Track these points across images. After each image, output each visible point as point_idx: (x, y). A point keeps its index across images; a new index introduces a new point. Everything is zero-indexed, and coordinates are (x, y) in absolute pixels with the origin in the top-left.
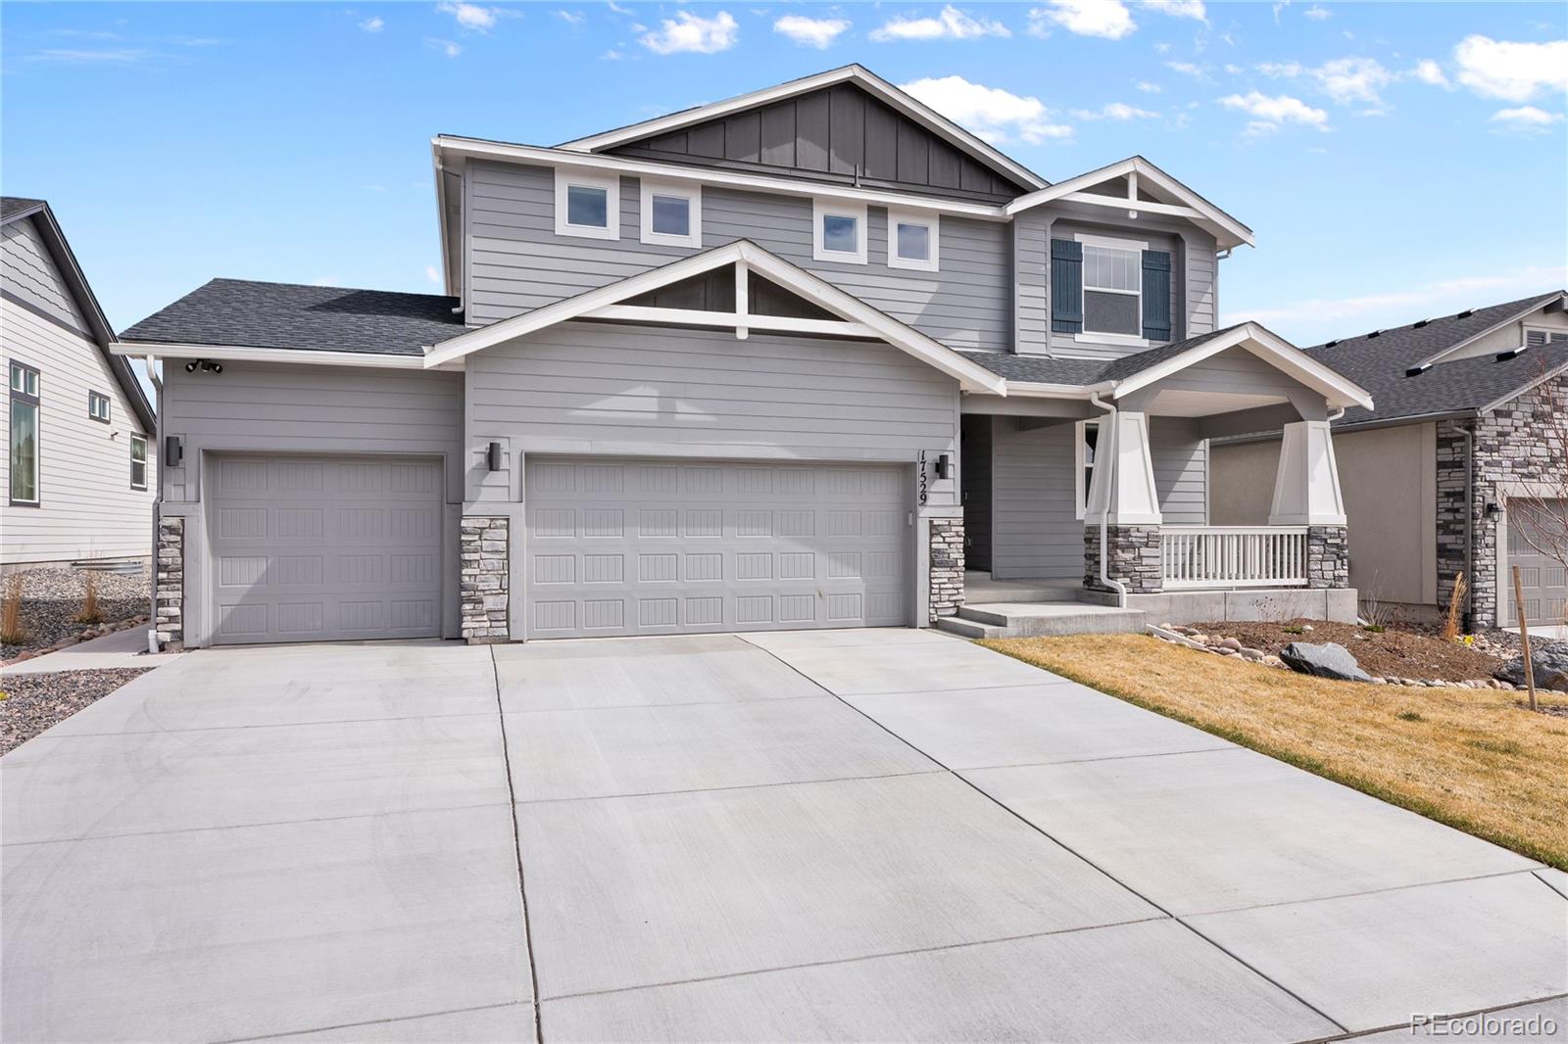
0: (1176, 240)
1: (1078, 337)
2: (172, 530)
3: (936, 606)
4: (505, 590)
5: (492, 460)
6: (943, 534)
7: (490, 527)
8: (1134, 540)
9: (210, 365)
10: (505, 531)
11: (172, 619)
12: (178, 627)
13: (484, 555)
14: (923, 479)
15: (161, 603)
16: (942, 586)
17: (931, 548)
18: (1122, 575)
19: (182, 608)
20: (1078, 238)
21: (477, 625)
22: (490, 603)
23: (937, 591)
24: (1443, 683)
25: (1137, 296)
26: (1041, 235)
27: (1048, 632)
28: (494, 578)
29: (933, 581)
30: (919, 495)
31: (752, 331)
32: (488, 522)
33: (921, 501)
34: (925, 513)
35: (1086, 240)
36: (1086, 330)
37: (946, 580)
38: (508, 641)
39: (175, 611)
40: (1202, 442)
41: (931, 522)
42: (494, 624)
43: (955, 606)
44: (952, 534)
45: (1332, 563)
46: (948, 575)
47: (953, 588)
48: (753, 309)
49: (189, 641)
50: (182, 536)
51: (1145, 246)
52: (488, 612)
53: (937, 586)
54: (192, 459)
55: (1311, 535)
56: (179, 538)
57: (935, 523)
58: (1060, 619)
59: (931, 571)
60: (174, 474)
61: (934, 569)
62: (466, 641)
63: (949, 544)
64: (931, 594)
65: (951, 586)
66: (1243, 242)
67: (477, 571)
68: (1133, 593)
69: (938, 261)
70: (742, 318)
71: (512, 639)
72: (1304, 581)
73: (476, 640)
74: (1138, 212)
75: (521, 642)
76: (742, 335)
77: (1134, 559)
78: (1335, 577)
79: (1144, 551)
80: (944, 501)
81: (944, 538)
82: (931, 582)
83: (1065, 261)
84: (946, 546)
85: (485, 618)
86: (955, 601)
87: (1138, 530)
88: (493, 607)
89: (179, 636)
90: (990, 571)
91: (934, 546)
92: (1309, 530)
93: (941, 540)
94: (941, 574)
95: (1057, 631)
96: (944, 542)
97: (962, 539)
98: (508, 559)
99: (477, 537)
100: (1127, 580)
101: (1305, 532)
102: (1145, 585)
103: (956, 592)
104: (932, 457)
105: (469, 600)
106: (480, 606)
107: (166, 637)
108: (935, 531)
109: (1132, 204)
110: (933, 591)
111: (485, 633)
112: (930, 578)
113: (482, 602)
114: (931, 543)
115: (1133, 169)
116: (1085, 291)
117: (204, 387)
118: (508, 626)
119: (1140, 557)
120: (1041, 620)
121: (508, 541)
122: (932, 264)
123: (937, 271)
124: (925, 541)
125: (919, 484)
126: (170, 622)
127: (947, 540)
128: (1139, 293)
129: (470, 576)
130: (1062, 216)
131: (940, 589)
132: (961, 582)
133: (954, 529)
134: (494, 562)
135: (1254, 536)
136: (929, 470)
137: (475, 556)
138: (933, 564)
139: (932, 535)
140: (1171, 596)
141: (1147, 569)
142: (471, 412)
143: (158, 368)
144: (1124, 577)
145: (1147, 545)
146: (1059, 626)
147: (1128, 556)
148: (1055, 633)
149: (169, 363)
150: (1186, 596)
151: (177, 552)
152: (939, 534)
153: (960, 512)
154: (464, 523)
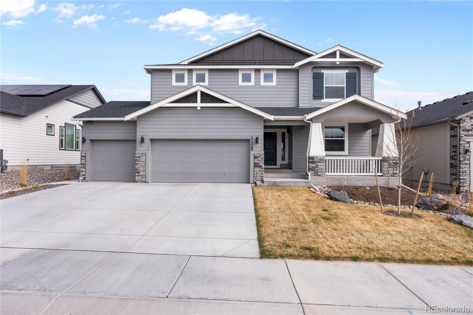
0: (358, 68)
1: (322, 101)
2: (84, 156)
3: (256, 178)
4: (145, 171)
5: (142, 140)
6: (258, 158)
7: (142, 156)
8: (315, 160)
9: (90, 122)
10: (145, 157)
11: (83, 175)
12: (84, 177)
13: (140, 162)
14: (252, 144)
15: (82, 171)
16: (257, 172)
17: (254, 162)
18: (311, 170)
19: (85, 173)
20: (322, 71)
21: (138, 178)
22: (141, 173)
23: (256, 174)
24: (391, 206)
25: (344, 87)
26: (308, 72)
27: (277, 186)
28: (142, 168)
29: (255, 171)
30: (251, 148)
31: (201, 107)
32: (141, 155)
33: (251, 150)
34: (252, 153)
35: (325, 72)
36: (325, 98)
37: (259, 171)
38: (145, 182)
39: (84, 173)
40: (369, 130)
41: (254, 155)
42: (143, 178)
43: (261, 178)
44: (261, 158)
45: (392, 169)
46: (259, 169)
47: (261, 173)
48: (202, 102)
49: (86, 179)
50: (85, 157)
51: (347, 71)
52: (141, 175)
53: (256, 172)
54: (88, 141)
55: (384, 160)
56: (85, 158)
57: (255, 155)
58: (281, 182)
59: (254, 168)
60: (85, 145)
61: (255, 168)
62: (136, 182)
63: (260, 161)
64: (254, 174)
65: (260, 173)
66: (381, 67)
67: (139, 166)
68: (315, 176)
69: (276, 82)
70: (199, 104)
71: (146, 182)
72: (381, 174)
73: (139, 182)
74: (340, 62)
75: (148, 183)
76: (199, 108)
77: (315, 166)
78: (393, 173)
79: (319, 164)
80: (259, 149)
81: (258, 159)
82: (254, 172)
83: (318, 79)
84: (259, 162)
85: (140, 177)
86: (261, 177)
87: (317, 158)
88: (142, 174)
89: (84, 178)
90: (292, 169)
91: (255, 162)
92: (383, 158)
93: (257, 160)
94: (258, 169)
95: (280, 185)
96: (258, 161)
97: (264, 160)
98: (145, 163)
99: (139, 158)
100: (313, 172)
101: (382, 159)
102: (319, 174)
103: (261, 174)
104: (254, 138)
105: (137, 173)
106: (139, 174)
107: (82, 179)
108: (255, 157)
109: (338, 60)
110: (255, 174)
111: (140, 180)
112: (254, 170)
113: (140, 173)
114: (254, 161)
115: (338, 49)
116: (325, 87)
117: (90, 126)
118: (145, 179)
119: (318, 166)
120: (275, 182)
121: (145, 159)
122: (274, 83)
123: (276, 85)
124: (252, 160)
125: (251, 145)
126: (83, 176)
127: (259, 160)
128: (345, 86)
129: (137, 167)
130: (315, 66)
131: (257, 173)
132: (263, 171)
133: (261, 157)
134: (143, 164)
135: (373, 160)
136: (254, 141)
137: (138, 163)
138: (255, 167)
139: (255, 159)
140: (327, 177)
141: (320, 169)
142: (138, 130)
143: (81, 123)
144: (312, 171)
145: (320, 162)
146: (281, 184)
147: (313, 165)
148: (279, 186)
149: (84, 122)
150: (332, 177)
151: (84, 161)
152: (257, 159)
153: (263, 152)
154: (136, 155)
